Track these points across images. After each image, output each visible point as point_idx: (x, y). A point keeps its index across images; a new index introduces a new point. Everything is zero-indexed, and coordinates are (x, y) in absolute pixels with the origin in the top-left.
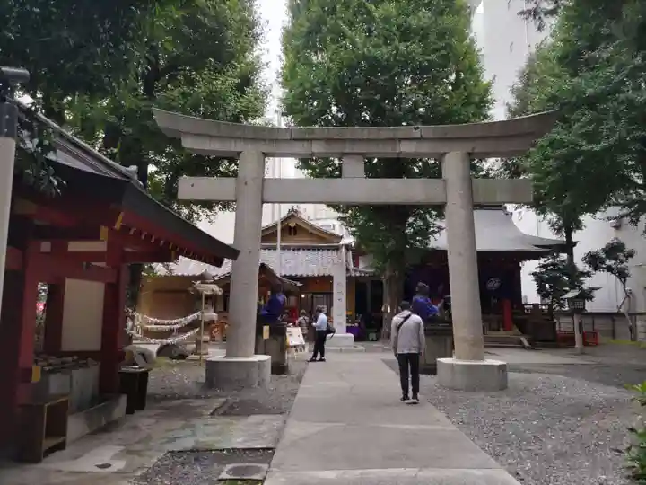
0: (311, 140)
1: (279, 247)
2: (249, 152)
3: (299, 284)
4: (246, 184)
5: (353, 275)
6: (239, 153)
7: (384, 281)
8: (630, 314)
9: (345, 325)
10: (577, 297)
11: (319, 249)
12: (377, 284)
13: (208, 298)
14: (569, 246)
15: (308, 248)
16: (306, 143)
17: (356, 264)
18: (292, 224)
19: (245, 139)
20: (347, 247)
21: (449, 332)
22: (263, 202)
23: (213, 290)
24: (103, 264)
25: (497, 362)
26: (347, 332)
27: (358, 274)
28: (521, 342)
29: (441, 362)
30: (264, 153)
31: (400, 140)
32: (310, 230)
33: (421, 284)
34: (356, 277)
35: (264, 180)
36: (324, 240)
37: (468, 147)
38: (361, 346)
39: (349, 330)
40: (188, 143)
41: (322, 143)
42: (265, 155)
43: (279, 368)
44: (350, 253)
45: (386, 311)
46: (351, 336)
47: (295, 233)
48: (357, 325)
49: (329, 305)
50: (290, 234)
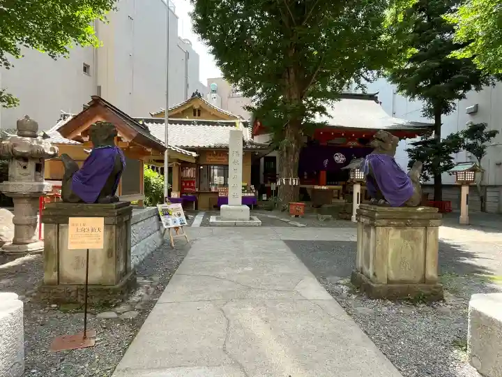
3: (194, 154)
5: (249, 147)
8: (481, 186)
9: (240, 195)
18: (196, 107)
26: (243, 204)
27: (254, 147)
32: (212, 112)
34: (252, 149)
38: (257, 218)
39: (245, 201)
45: (282, 183)
46: (246, 207)
47: (199, 115)
48: (253, 195)
49: (226, 175)
50: (195, 115)
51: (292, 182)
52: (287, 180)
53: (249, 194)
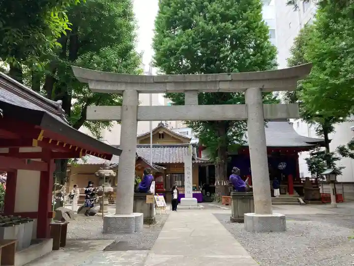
0: (166, 83)
1: (151, 146)
2: (129, 91)
3: (164, 168)
4: (127, 109)
6: (123, 91)
7: (215, 166)
9: (192, 192)
10: (331, 173)
11: (177, 147)
12: (212, 168)
13: (107, 178)
14: (326, 143)
15: (170, 147)
16: (162, 85)
17: (199, 155)
18: (161, 132)
19: (126, 83)
20: (194, 145)
21: (251, 197)
22: (138, 120)
23: (110, 173)
24: (39, 160)
25: (280, 215)
26: (193, 197)
27: (200, 162)
28: (299, 201)
29: (247, 216)
30: (137, 91)
31: (220, 81)
32: (172, 135)
33: (234, 168)
34: (198, 163)
35: (138, 107)
36: (180, 141)
37: (260, 85)
38: (201, 205)
39: (194, 196)
40: (92, 86)
41: (173, 84)
42: (139, 92)
43: (149, 221)
44: (195, 148)
45: (217, 184)
46: (195, 199)
47: (163, 138)
48: (200, 192)
49: (183, 180)
50: (160, 138)
51: (224, 184)
52: (220, 182)
53: (198, 192)
